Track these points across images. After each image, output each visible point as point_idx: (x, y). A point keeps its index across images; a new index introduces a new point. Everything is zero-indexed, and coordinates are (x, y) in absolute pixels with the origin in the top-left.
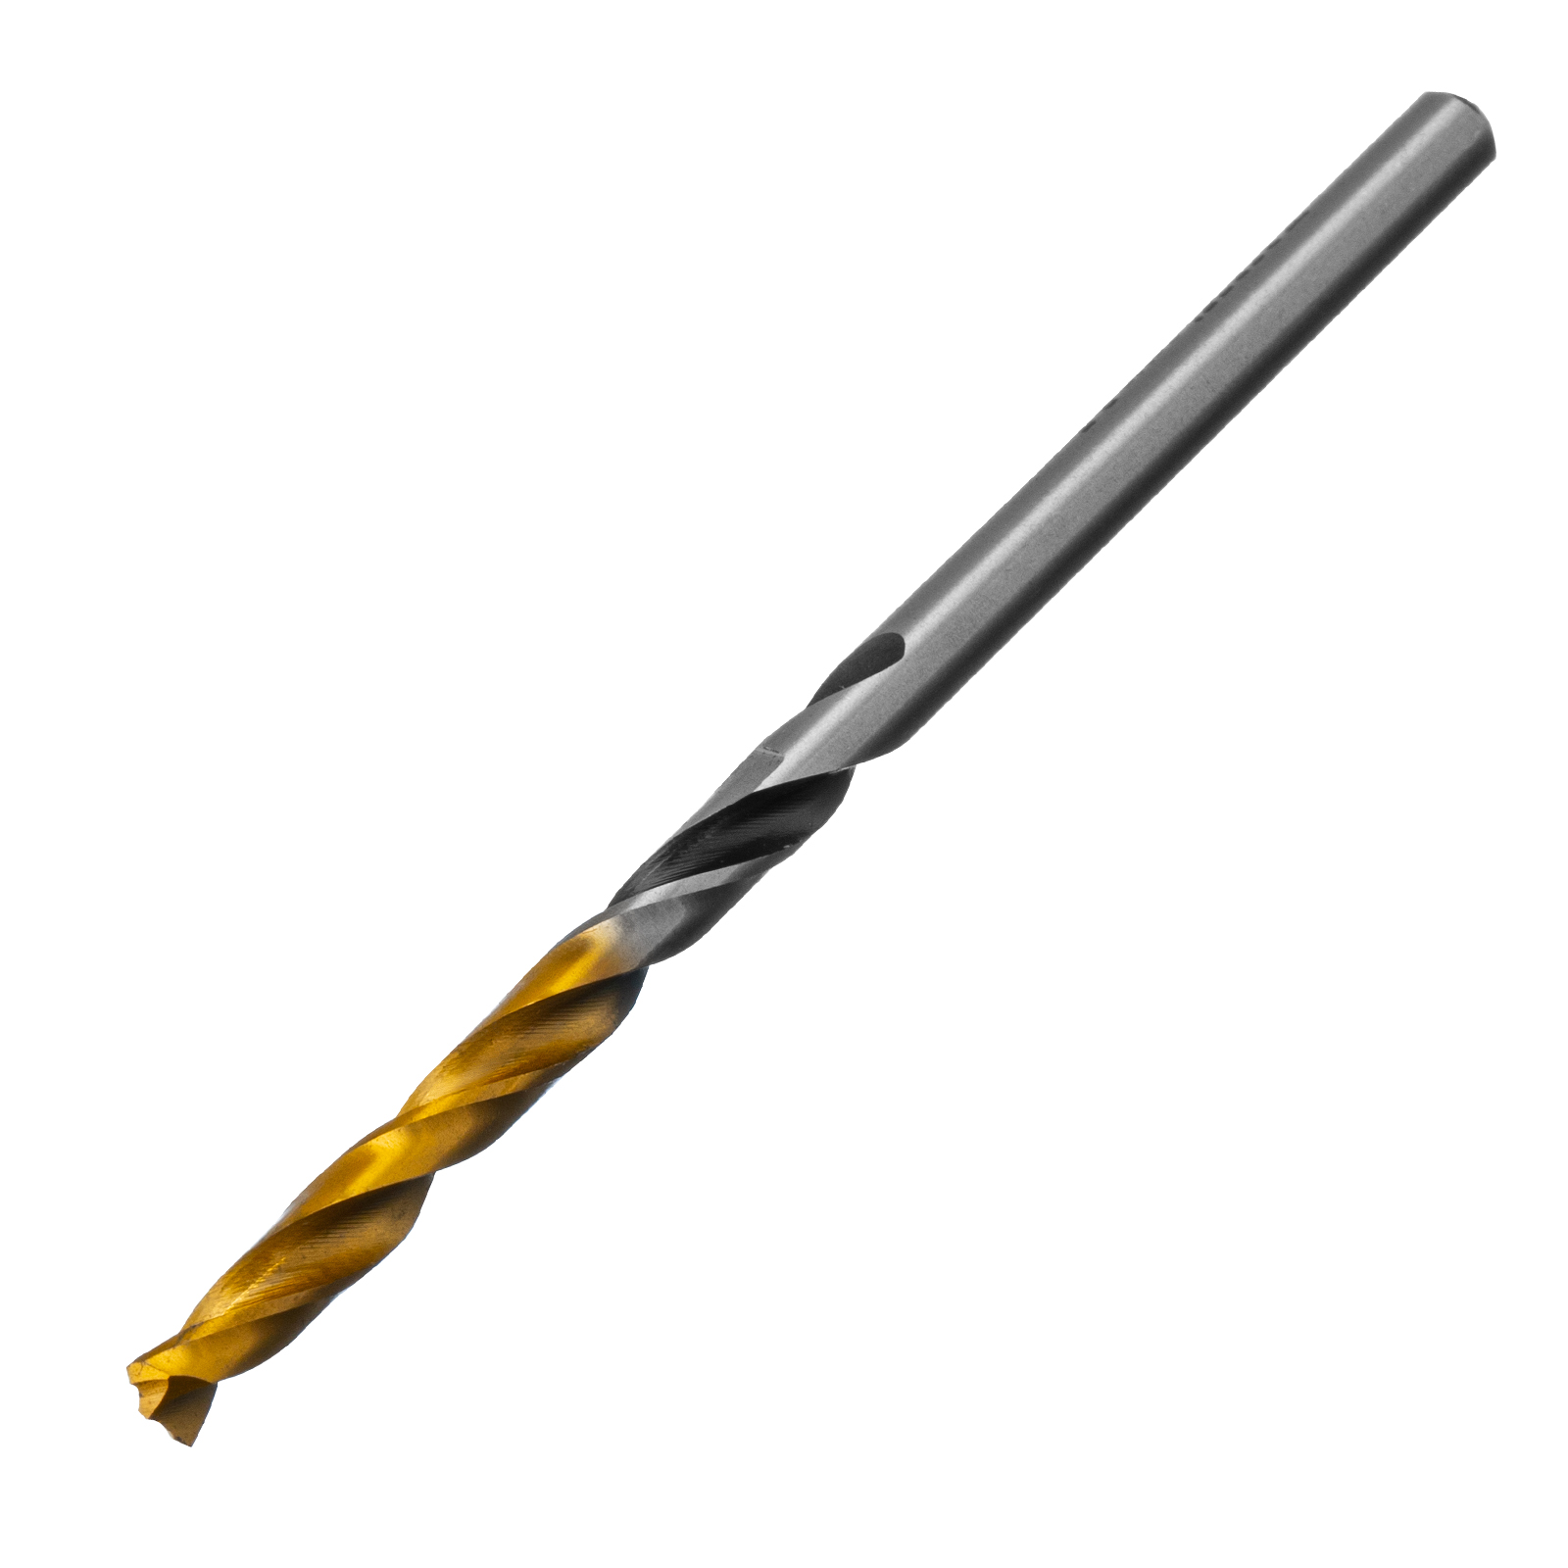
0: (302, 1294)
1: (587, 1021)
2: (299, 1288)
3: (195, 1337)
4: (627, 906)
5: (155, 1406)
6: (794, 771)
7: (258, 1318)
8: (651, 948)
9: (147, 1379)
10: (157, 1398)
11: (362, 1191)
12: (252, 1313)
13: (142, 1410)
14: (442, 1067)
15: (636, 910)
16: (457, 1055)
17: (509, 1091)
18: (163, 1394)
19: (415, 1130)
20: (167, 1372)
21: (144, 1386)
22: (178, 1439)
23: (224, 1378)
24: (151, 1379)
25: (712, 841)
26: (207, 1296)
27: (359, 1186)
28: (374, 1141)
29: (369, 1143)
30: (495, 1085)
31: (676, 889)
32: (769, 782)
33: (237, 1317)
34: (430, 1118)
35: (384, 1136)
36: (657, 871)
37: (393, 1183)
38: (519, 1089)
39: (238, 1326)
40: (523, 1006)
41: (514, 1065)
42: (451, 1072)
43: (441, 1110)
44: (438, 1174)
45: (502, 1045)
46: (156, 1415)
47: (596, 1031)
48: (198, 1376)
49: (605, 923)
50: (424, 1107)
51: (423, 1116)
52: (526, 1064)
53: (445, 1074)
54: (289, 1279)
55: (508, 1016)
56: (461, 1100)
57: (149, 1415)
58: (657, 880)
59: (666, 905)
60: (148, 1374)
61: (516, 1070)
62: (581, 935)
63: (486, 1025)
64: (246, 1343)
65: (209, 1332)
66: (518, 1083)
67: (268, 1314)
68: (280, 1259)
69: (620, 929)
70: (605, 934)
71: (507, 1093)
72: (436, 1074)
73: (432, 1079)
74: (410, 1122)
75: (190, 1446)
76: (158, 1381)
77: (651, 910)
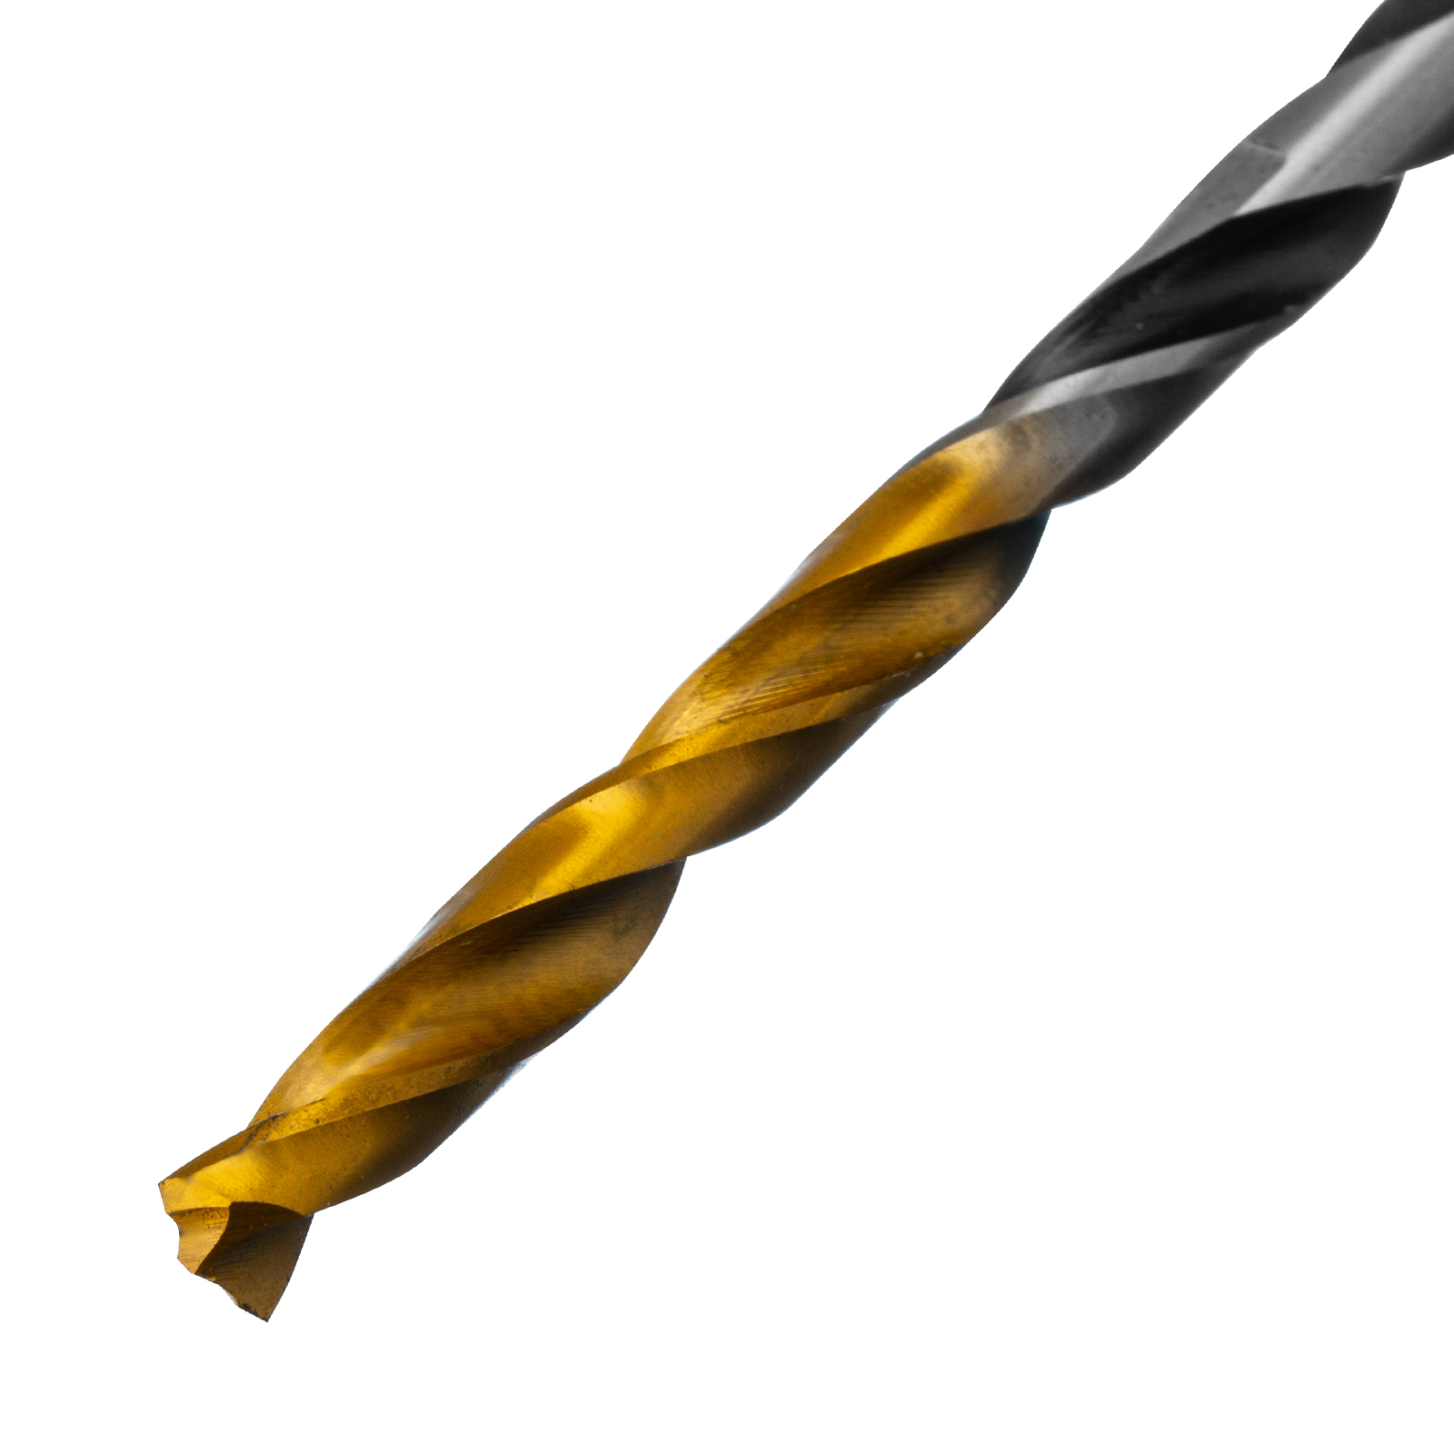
0: (460, 1063)
1: (948, 601)
2: (455, 1054)
3: (275, 1136)
4: (1020, 405)
5: (206, 1251)
6: (1303, 181)
7: (382, 1104)
8: (1059, 478)
9: (192, 1206)
10: (210, 1238)
11: (564, 889)
12: (374, 1096)
13: (183, 1258)
14: (702, 677)
15: (1035, 417)
16: (727, 656)
17: (816, 719)
18: (221, 1232)
19: (652, 786)
20: (226, 1196)
21: (185, 1218)
22: (246, 1307)
23: (323, 1205)
24: (200, 1205)
25: (1161, 297)
26: (298, 1065)
27: (557, 881)
28: (585, 802)
29: (577, 806)
30: (789, 710)
31: (1101, 380)
32: (1261, 199)
33: (347, 1103)
34: (681, 767)
35: (601, 794)
36: (1070, 347)
37: (616, 875)
38: (830, 717)
39: (350, 1119)
40: (842, 575)
41: (823, 674)
42: (718, 685)
43: (699, 753)
44: (692, 861)
45: (802, 642)
46: (209, 1269)
47: (964, 619)
48: (277, 1203)
49: (981, 437)
50: (670, 745)
51: (668, 761)
52: (843, 672)
53: (707, 688)
54: (434, 1037)
55: (815, 593)
56: (734, 735)
57: (196, 1266)
58: (1069, 362)
59: (1086, 405)
60: (193, 1196)
61: (827, 684)
62: (941, 456)
63: (776, 608)
64: (365, 1147)
65: (298, 1129)
66: (832, 706)
67: (401, 1098)
68: (424, 1003)
69: (1006, 446)
70: (980, 455)
71: (811, 723)
72: (693, 688)
73: (685, 697)
74: (646, 771)
75: (266, 1319)
76: (211, 1209)
77: (1059, 414)
